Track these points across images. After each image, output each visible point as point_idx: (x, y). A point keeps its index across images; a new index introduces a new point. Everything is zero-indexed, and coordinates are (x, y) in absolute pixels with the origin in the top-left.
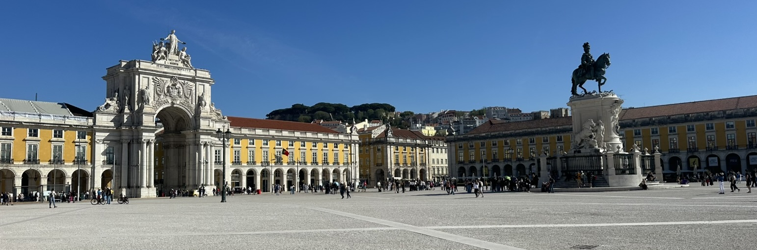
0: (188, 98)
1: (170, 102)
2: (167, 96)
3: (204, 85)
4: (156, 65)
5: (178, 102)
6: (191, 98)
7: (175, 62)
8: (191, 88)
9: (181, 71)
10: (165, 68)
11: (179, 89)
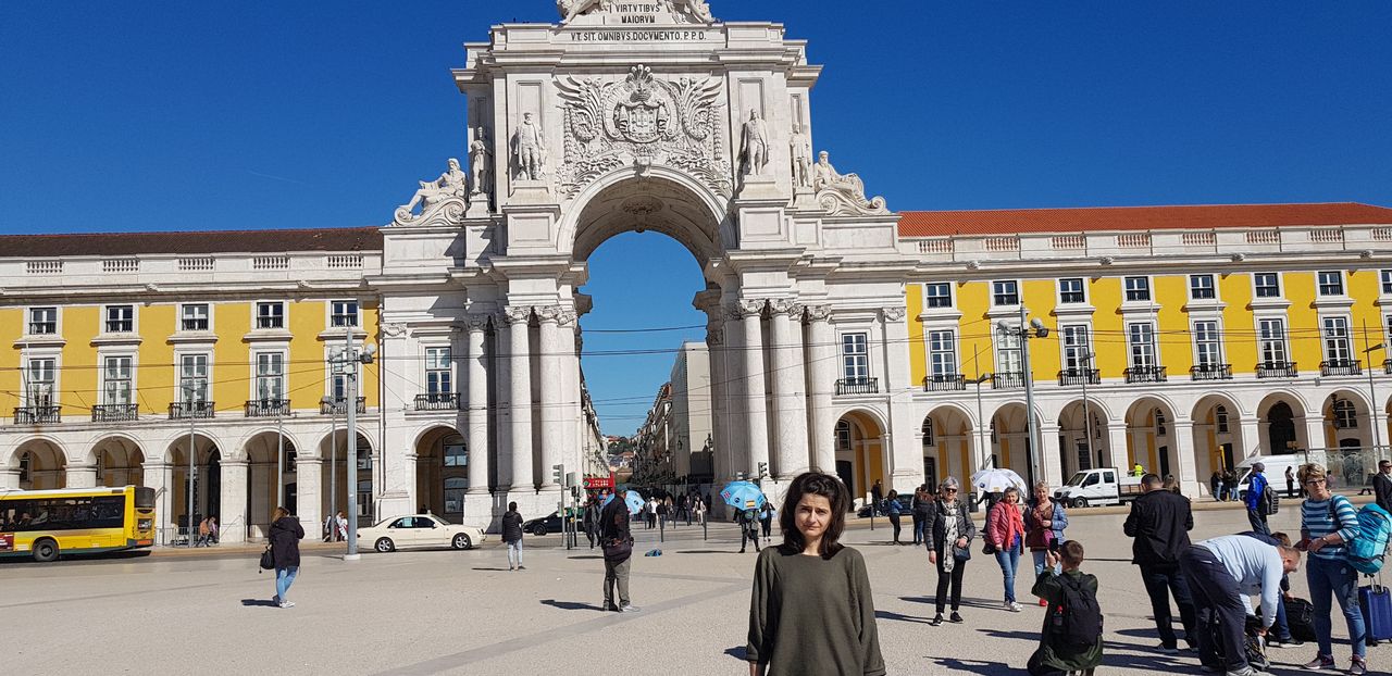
0: (699, 140)
1: (628, 162)
2: (615, 140)
3: (760, 81)
4: (568, 35)
5: (660, 160)
6: (710, 138)
7: (643, 13)
8: (710, 101)
9: (667, 41)
10: (603, 41)
11: (658, 108)
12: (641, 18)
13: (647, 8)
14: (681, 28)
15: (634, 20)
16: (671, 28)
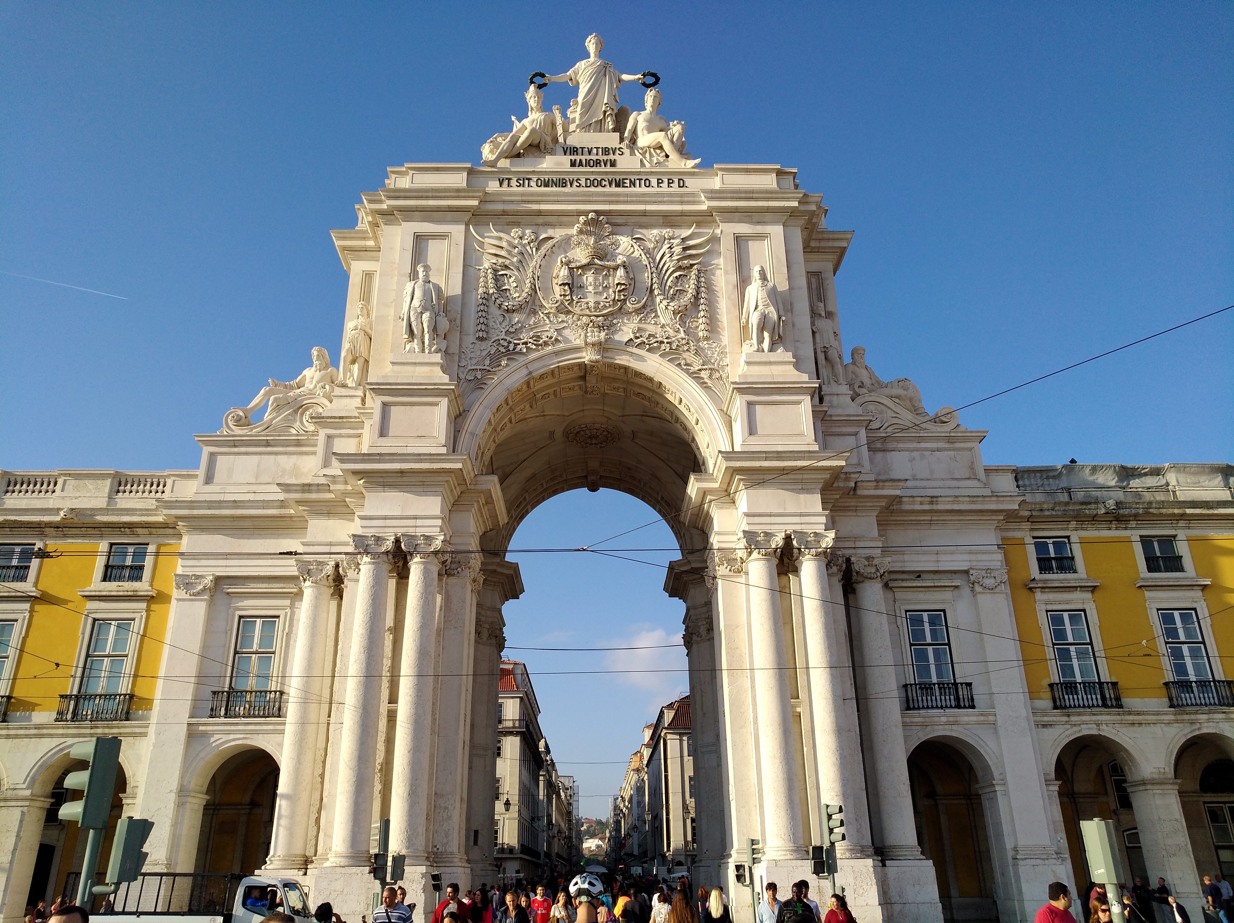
0: (676, 313)
2: (551, 312)
3: (766, 238)
4: (494, 182)
6: (692, 311)
7: (601, 157)
8: (692, 262)
9: (632, 189)
10: (543, 189)
11: (616, 268)
12: (597, 163)
13: (606, 151)
14: (652, 173)
15: (588, 164)
16: (639, 173)
